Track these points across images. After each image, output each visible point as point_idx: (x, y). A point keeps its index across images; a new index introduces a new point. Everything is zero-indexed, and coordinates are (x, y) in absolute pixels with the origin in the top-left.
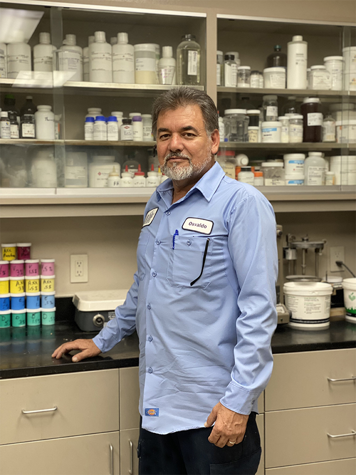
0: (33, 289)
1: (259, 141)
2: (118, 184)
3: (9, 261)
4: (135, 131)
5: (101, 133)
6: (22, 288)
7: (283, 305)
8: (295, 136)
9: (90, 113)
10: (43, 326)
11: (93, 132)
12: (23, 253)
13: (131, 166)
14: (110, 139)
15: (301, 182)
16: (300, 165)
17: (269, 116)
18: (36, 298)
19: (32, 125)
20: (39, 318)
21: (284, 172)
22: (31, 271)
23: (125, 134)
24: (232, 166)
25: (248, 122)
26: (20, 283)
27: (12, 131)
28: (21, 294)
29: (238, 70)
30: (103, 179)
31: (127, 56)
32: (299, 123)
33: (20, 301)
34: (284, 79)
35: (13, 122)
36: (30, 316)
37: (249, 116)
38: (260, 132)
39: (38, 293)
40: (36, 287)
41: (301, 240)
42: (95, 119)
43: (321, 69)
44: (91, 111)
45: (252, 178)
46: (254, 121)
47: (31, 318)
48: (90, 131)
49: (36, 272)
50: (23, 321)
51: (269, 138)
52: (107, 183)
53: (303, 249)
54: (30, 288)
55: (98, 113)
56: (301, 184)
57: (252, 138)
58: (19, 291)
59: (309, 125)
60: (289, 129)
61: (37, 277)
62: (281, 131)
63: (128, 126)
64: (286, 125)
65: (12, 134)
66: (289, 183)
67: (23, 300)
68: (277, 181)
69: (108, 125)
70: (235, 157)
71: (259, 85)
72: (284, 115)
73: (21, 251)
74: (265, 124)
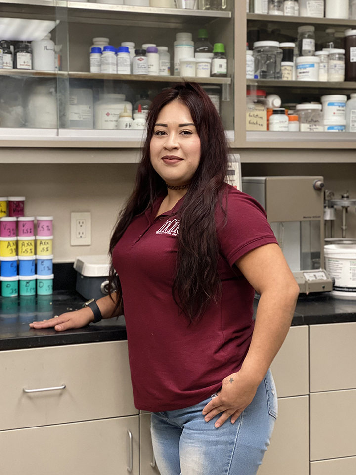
0: (27, 252)
1: (294, 79)
2: (130, 126)
4: (149, 64)
5: (111, 66)
6: (14, 251)
7: (324, 270)
8: (337, 75)
9: (95, 43)
10: (38, 296)
11: (100, 66)
12: (15, 209)
13: (144, 107)
14: (121, 72)
15: (343, 127)
16: (341, 108)
17: (305, 51)
18: (31, 262)
19: (29, 55)
20: (34, 287)
21: (323, 116)
22: (25, 231)
23: (138, 67)
24: (261, 108)
25: (282, 56)
26: (12, 244)
27: (5, 62)
28: (12, 258)
30: (112, 121)
32: (340, 59)
33: (11, 266)
34: (323, 8)
35: (6, 51)
36: (23, 284)
37: (283, 50)
38: (294, 69)
39: (33, 257)
40: (31, 250)
41: (340, 197)
42: (102, 49)
44: (96, 41)
45: (286, 121)
46: (288, 55)
47: (24, 287)
48: (97, 63)
49: (31, 232)
50: (15, 290)
51: (305, 75)
52: (116, 126)
53: (343, 207)
54: (24, 250)
55: (104, 43)
56: (342, 130)
57: (286, 75)
58: (11, 253)
59: (351, 61)
60: (328, 66)
61: (32, 238)
62: (319, 68)
63: (143, 57)
64: (325, 61)
65: (5, 65)
66: (329, 129)
67: (15, 265)
68: (315, 127)
69: (118, 57)
70: (265, 97)
71: (294, 13)
72: (321, 50)
73: (14, 207)
74: (301, 60)
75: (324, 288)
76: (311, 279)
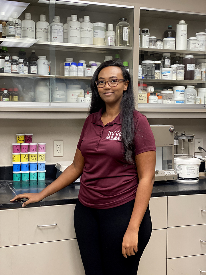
1: (160, 79)
2: (83, 101)
3: (21, 144)
4: (93, 71)
5: (74, 72)
6: (27, 159)
7: (174, 170)
8: (181, 77)
9: (67, 61)
10: (39, 181)
11: (69, 72)
12: (28, 139)
13: (90, 91)
14: (79, 76)
15: (183, 102)
16: (182, 93)
17: (166, 65)
18: (35, 164)
19: (36, 67)
20: (37, 176)
21: (174, 96)
22: (33, 150)
23: (87, 73)
24: (145, 92)
25: (155, 68)
26: (26, 156)
27: (25, 70)
28: (27, 162)
29: (150, 39)
30: (74, 98)
31: (89, 29)
32: (182, 69)
33: (26, 166)
34: (174, 45)
35: (26, 65)
36: (31, 175)
37: (156, 65)
38: (160, 74)
39: (36, 162)
40: (35, 159)
41: (181, 134)
42: (70, 64)
43: (194, 39)
45: (156, 99)
46: (158, 67)
49: (35, 150)
50: (28, 177)
51: (166, 77)
52: (77, 100)
53: (182, 139)
54: (32, 159)
55: (71, 61)
57: (157, 77)
59: (188, 70)
60: (177, 73)
61: (36, 153)
62: (172, 73)
63: (90, 68)
64: (175, 70)
66: (176, 102)
67: (28, 166)
68: (170, 101)
69: (78, 68)
70: (147, 87)
71: (161, 48)
72: (173, 64)
73: (27, 138)
74: (164, 69)
75: (174, 178)
76: (167, 174)
